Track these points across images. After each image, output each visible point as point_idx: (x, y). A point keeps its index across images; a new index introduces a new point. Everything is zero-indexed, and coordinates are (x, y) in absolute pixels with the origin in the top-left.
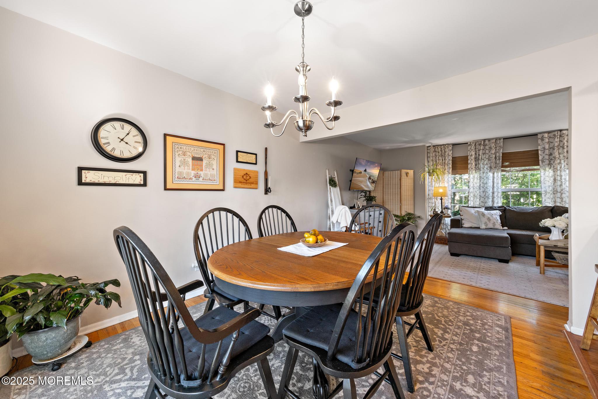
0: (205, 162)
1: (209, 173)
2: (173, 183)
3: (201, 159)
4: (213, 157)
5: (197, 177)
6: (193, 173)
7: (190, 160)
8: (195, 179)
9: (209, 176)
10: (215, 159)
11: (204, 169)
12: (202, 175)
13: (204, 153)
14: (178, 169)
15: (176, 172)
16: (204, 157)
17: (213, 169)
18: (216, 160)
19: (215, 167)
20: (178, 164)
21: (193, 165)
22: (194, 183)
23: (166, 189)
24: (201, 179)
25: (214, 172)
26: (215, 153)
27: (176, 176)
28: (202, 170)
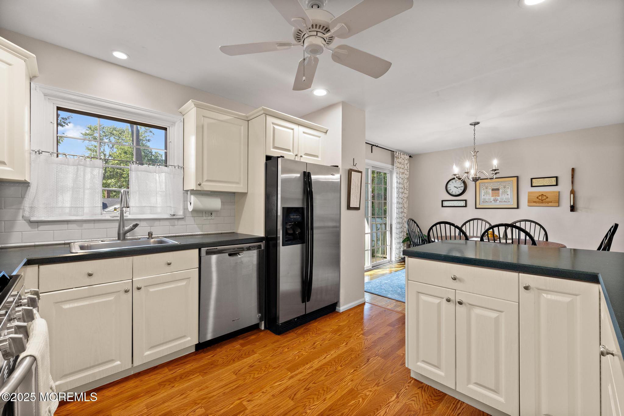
0: (501, 191)
1: (504, 197)
2: (480, 205)
3: (498, 189)
4: (507, 186)
5: (495, 200)
6: (492, 198)
7: (490, 191)
8: (494, 202)
9: (505, 199)
10: (510, 187)
11: (500, 195)
12: (499, 199)
13: (500, 185)
14: (483, 197)
15: (482, 199)
16: (500, 188)
17: (508, 195)
18: (510, 189)
19: (509, 193)
20: (483, 194)
21: (492, 194)
22: (493, 204)
23: (476, 208)
24: (498, 202)
25: (509, 196)
26: (509, 184)
27: (482, 201)
28: (499, 196)
